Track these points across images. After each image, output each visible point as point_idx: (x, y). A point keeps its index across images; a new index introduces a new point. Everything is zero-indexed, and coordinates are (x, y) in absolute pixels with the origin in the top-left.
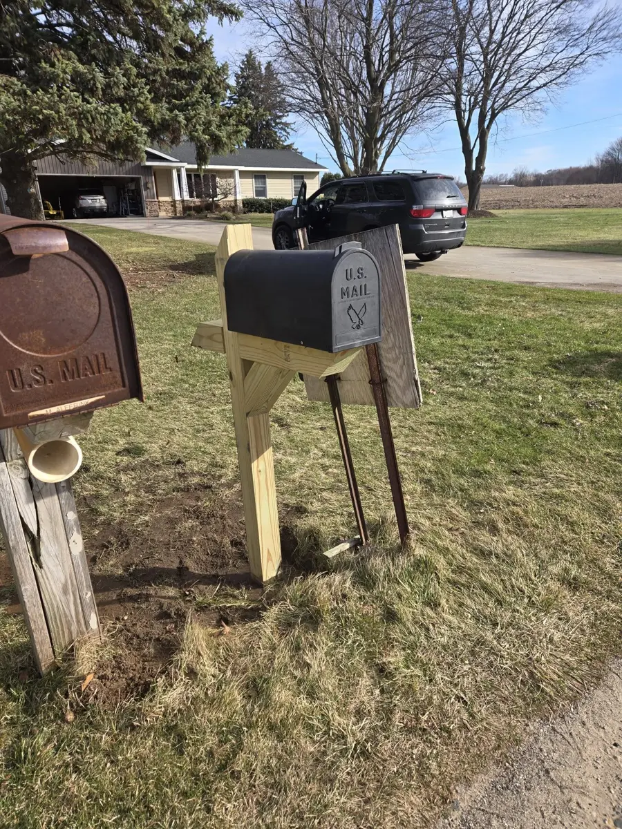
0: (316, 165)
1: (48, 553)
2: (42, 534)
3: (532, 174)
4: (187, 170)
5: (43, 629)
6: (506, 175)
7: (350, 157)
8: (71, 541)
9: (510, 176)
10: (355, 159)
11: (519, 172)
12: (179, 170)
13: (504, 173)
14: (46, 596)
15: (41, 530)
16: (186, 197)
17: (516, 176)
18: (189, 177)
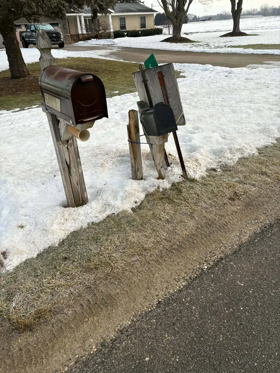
0: (152, 10)
1: (73, 171)
2: (71, 165)
3: (271, 8)
4: (84, 17)
5: (72, 195)
6: (257, 9)
7: (170, 4)
8: (79, 168)
9: (259, 10)
10: (173, 6)
11: (264, 7)
12: (80, 17)
13: (256, 8)
14: (73, 185)
15: (71, 164)
16: (85, 32)
17: (262, 9)
18: (85, 20)
